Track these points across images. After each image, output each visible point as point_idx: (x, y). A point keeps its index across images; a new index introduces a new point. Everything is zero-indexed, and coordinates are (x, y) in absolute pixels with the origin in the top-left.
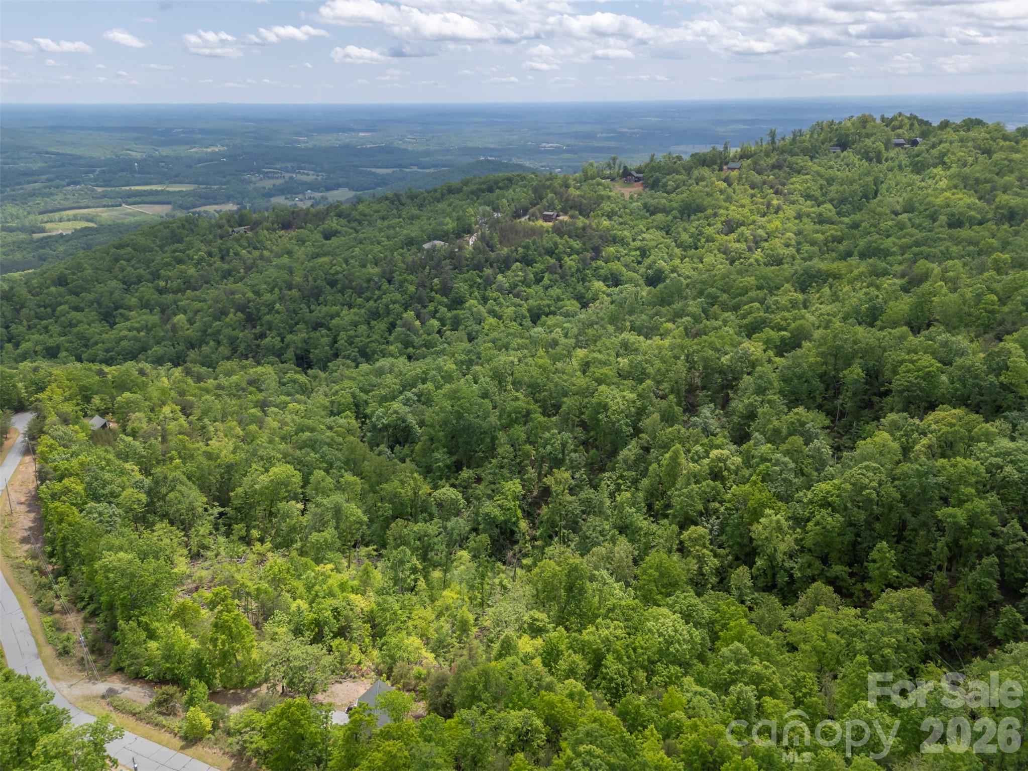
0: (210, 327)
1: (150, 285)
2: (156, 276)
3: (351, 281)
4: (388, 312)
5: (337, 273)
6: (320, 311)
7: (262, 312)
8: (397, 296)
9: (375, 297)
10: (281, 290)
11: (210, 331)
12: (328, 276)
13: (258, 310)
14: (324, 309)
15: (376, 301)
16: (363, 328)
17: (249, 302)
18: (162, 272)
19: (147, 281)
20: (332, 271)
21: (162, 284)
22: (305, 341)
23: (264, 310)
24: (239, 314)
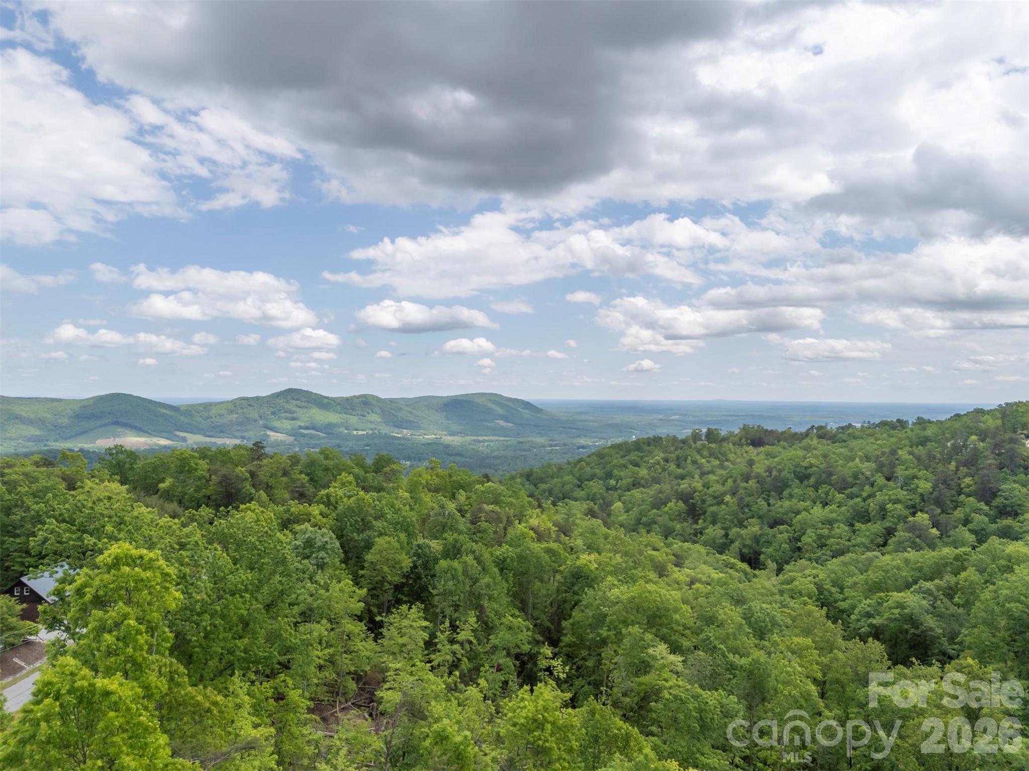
0: (646, 516)
1: (601, 482)
2: (609, 475)
3: (831, 474)
4: (883, 513)
5: (811, 466)
6: (782, 506)
7: (708, 503)
8: (902, 494)
9: (865, 494)
10: (734, 481)
11: (644, 519)
12: (798, 469)
13: (703, 501)
14: (787, 504)
15: (864, 500)
16: (842, 529)
17: (695, 492)
18: (615, 472)
19: (600, 479)
20: (805, 464)
21: (612, 482)
22: (756, 539)
23: (710, 500)
24: (681, 504)
